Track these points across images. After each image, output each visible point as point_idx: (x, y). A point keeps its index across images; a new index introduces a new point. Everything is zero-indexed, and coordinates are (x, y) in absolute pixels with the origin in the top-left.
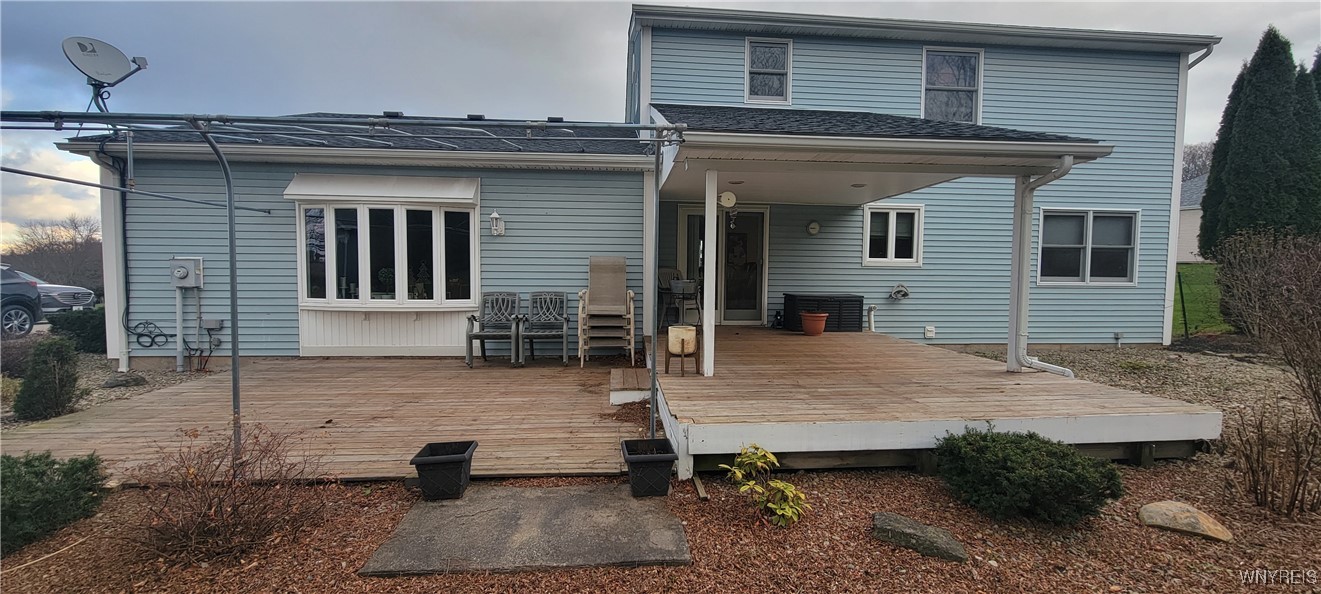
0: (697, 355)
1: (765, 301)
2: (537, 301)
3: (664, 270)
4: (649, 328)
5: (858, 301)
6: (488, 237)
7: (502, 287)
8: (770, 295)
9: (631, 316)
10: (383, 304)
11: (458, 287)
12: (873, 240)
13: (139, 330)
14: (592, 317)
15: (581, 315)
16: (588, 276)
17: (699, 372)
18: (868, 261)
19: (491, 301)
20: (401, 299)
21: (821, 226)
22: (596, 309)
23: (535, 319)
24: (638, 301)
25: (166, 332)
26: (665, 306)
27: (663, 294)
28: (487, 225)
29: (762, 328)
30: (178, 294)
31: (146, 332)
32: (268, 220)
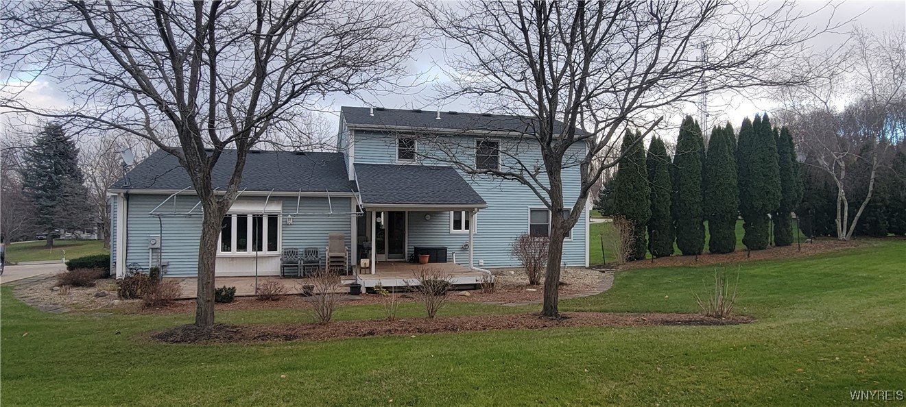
0: (370, 268)
1: (406, 250)
2: (307, 252)
3: (360, 237)
4: (354, 262)
5: (444, 250)
6: (285, 225)
7: (291, 246)
8: (408, 248)
9: (347, 257)
10: (242, 253)
11: (273, 246)
12: (455, 222)
13: (131, 267)
14: (331, 257)
15: (327, 257)
16: (329, 241)
17: (370, 273)
18: (453, 231)
19: (287, 253)
20: (250, 252)
21: (431, 216)
22: (332, 254)
23: (305, 259)
24: (349, 251)
25: (142, 267)
26: (360, 253)
27: (359, 247)
28: (285, 220)
29: (405, 262)
30: (151, 250)
31: (134, 267)
32: (189, 219)
